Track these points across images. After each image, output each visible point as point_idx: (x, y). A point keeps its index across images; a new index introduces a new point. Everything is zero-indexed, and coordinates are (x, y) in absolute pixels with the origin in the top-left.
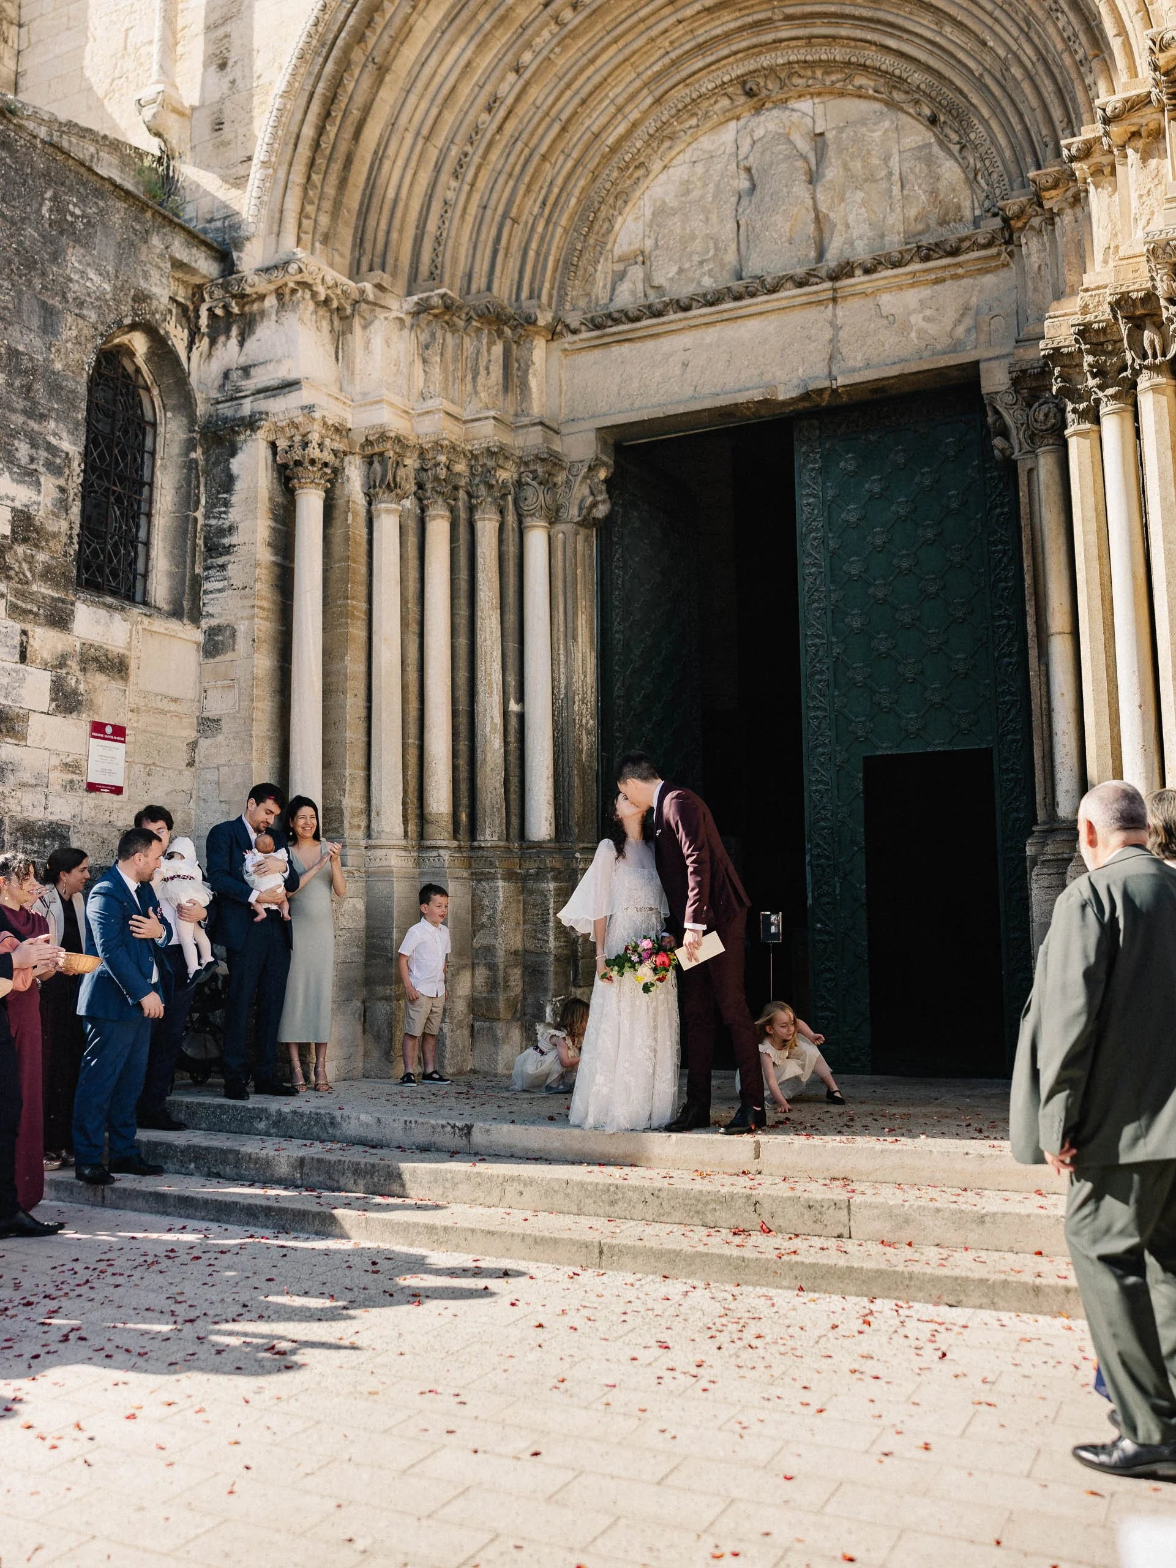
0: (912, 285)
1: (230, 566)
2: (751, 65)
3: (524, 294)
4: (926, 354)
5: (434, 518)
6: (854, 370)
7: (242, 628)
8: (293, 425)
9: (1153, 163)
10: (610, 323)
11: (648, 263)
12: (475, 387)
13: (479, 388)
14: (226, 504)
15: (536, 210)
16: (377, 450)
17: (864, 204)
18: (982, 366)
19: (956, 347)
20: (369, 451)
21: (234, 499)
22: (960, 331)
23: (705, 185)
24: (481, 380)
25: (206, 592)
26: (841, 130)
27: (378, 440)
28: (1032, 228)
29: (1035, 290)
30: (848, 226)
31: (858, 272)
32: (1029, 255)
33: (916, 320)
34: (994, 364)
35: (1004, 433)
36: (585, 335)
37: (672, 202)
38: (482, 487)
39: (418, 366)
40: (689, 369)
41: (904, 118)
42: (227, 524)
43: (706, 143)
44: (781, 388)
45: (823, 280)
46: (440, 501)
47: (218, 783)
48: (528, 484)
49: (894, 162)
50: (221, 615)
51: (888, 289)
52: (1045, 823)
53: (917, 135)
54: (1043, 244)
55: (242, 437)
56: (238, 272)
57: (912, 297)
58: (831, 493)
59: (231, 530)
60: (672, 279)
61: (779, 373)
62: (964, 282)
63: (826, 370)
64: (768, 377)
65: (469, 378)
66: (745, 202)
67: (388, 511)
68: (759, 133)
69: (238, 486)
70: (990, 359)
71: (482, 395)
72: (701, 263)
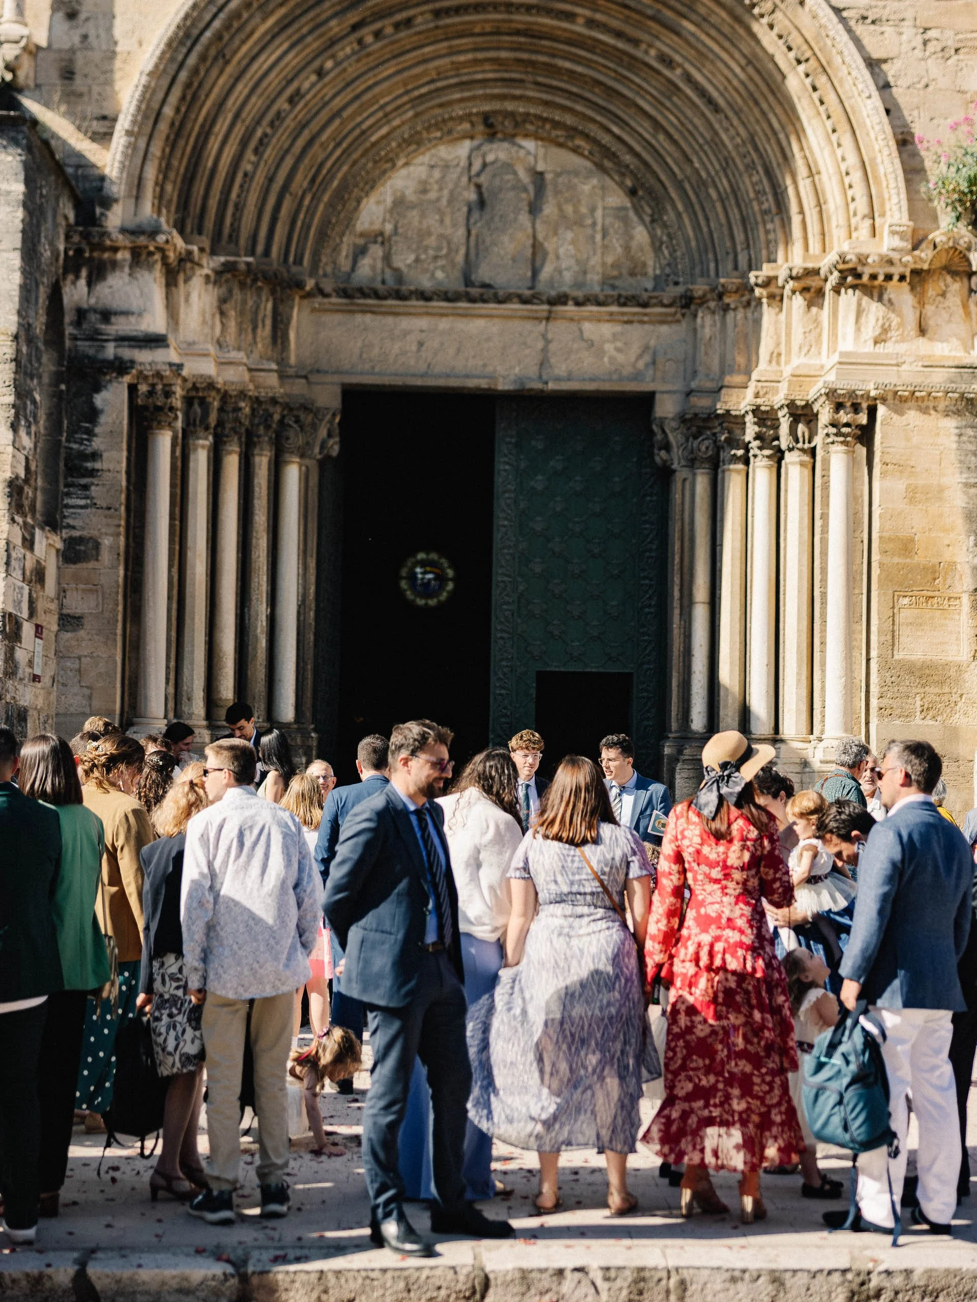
0: (608, 321)
1: (93, 488)
2: (496, 106)
3: (291, 259)
4: (615, 377)
5: (230, 453)
6: (558, 379)
7: (106, 542)
8: (158, 375)
9: (814, 310)
10: (358, 295)
11: (387, 244)
12: (254, 338)
13: (258, 339)
14: (90, 433)
15: (305, 184)
16: (201, 394)
17: (573, 242)
18: (658, 396)
19: (637, 376)
20: (194, 394)
21: (97, 430)
22: (641, 364)
23: (441, 189)
24: (259, 331)
25: (67, 506)
26: (558, 175)
27: (204, 389)
28: (708, 308)
29: (706, 354)
30: (558, 257)
31: (570, 302)
32: (703, 326)
33: (609, 347)
34: (666, 396)
35: (667, 447)
36: (334, 300)
37: (411, 195)
38: (262, 428)
39: (218, 317)
40: (424, 348)
41: (609, 182)
42: (89, 450)
43: (444, 152)
44: (501, 380)
45: (542, 302)
46: (236, 439)
47: (79, 670)
48: (290, 426)
49: (599, 213)
50: (83, 528)
51: (588, 319)
52: (676, 732)
53: (617, 199)
54: (715, 321)
55: (108, 377)
56: (101, 226)
57: (607, 329)
58: (523, 465)
59: (95, 456)
60: (409, 266)
61: (499, 368)
62: (646, 327)
63: (537, 374)
64: (490, 369)
65: (250, 330)
66: (476, 215)
67: (203, 447)
68: (490, 158)
69: (103, 419)
70: (663, 392)
71: (260, 345)
72: (436, 258)
